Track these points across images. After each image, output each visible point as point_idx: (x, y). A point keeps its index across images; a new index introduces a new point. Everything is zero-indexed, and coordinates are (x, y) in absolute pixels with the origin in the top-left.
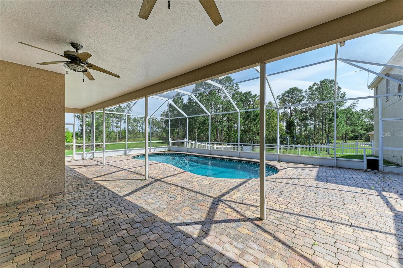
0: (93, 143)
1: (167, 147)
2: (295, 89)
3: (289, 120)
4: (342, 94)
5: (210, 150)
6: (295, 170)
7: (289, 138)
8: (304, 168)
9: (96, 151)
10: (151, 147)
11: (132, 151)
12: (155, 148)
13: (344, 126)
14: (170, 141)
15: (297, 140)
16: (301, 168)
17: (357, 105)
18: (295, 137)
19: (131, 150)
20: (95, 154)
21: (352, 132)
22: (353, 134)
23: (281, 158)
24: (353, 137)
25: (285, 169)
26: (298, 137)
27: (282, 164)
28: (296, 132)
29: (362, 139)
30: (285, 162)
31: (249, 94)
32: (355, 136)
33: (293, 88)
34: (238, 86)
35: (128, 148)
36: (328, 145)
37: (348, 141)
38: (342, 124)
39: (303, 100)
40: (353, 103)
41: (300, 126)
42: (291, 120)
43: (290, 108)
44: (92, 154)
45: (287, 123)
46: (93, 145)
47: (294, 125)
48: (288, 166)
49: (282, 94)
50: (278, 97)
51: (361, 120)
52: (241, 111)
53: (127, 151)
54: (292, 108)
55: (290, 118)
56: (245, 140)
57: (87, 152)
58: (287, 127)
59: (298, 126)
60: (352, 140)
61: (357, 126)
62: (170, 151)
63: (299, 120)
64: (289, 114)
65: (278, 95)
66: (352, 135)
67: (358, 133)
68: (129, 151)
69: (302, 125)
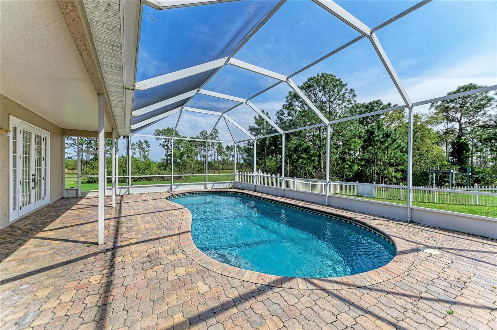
0: (129, 175)
1: (232, 182)
3: (458, 142)
5: (284, 190)
6: (446, 258)
7: (455, 172)
8: (479, 256)
9: (133, 186)
10: (207, 182)
11: (180, 186)
12: (214, 184)
14: (235, 174)
15: (473, 176)
16: (468, 254)
18: (469, 170)
19: (178, 186)
20: (131, 189)
23: (418, 216)
25: (418, 250)
26: (476, 170)
27: (416, 230)
28: (472, 161)
30: (428, 227)
31: (377, 103)
33: (465, 86)
34: (354, 92)
35: (174, 183)
39: (488, 105)
41: (481, 151)
42: (460, 142)
43: (459, 121)
44: (127, 189)
45: (453, 147)
46: (128, 178)
47: (468, 150)
48: (430, 243)
52: (331, 122)
53: (174, 187)
54: (463, 121)
55: (460, 137)
56: (368, 174)
57: (120, 187)
58: (452, 154)
59: (477, 151)
62: (236, 188)
63: (481, 141)
64: (458, 131)
68: (176, 186)
69: (488, 149)
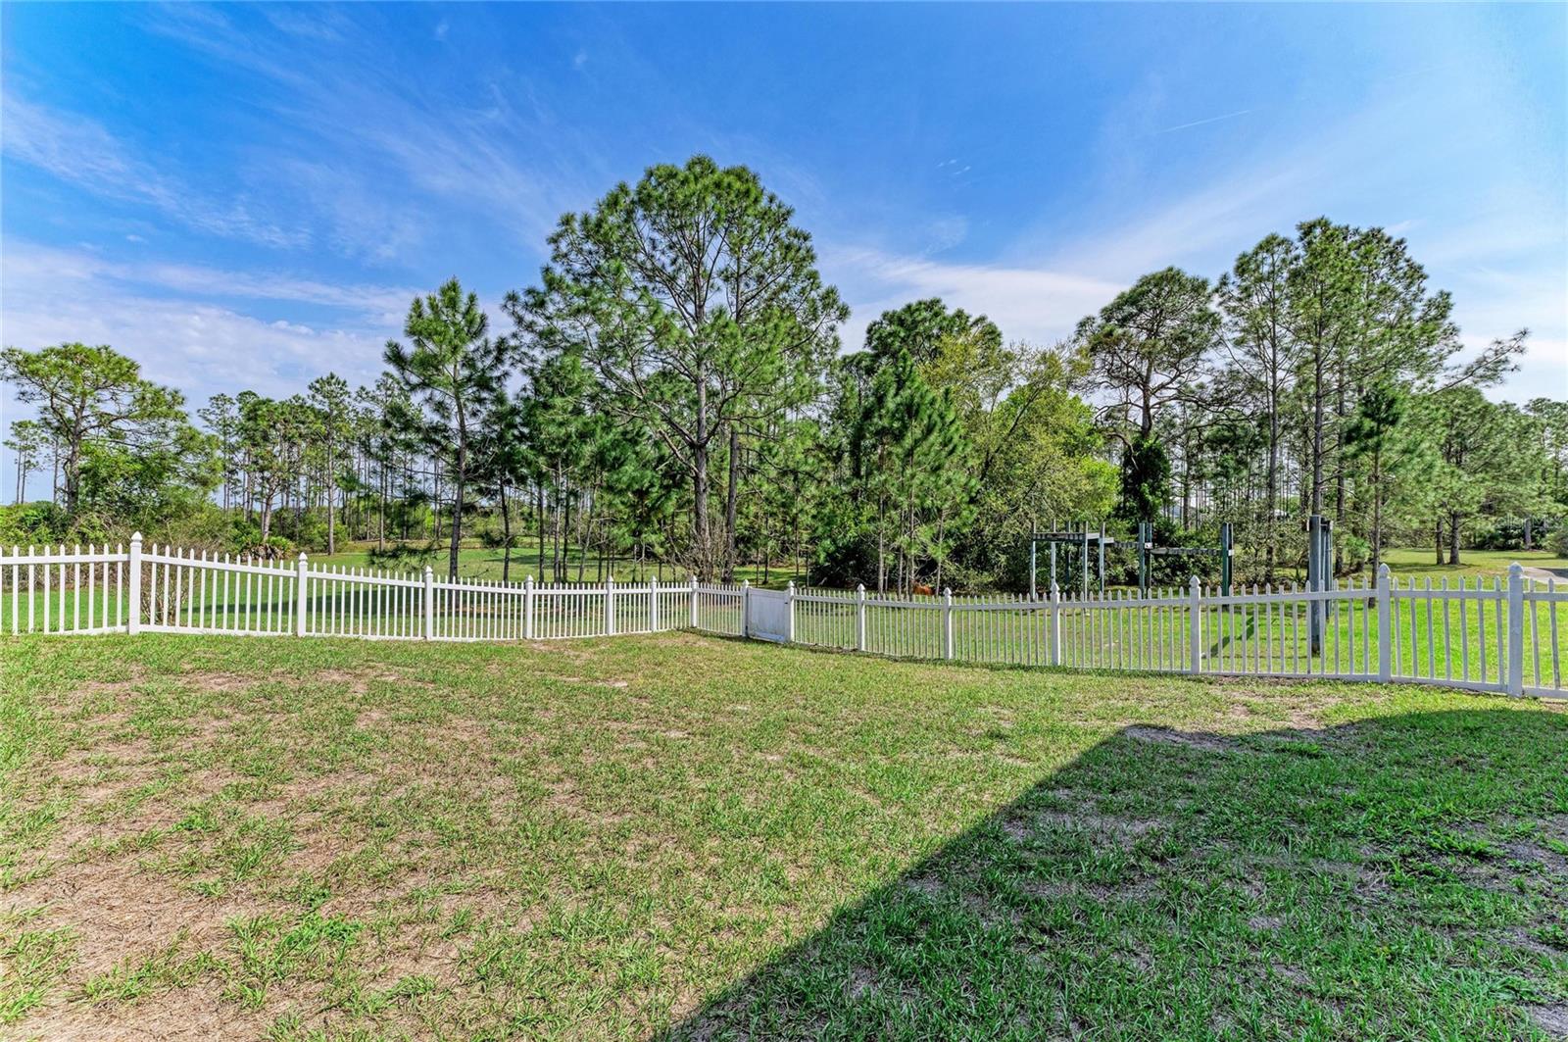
2: (1169, 279)
3: (1139, 447)
4: (1430, 304)
7: (1108, 540)
13: (1431, 466)
15: (1159, 551)
17: (1514, 358)
21: (1487, 509)
22: (1493, 519)
24: (1493, 537)
28: (1186, 508)
29: (1539, 547)
32: (1505, 529)
36: (1225, 600)
37: (1464, 557)
38: (1420, 456)
40: (1495, 347)
42: (1146, 446)
43: (1144, 382)
45: (1126, 462)
49: (1105, 310)
50: (1082, 324)
51: (1535, 447)
55: (1145, 432)
58: (1126, 483)
60: (1488, 549)
61: (1514, 478)
65: (1080, 318)
66: (1487, 525)
67: (1522, 515)
